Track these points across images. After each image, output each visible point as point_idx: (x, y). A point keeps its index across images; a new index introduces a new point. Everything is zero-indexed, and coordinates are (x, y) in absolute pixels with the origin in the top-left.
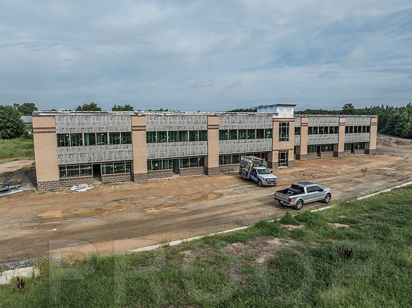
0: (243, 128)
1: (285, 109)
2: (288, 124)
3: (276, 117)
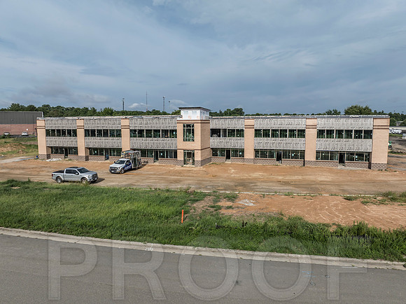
0: (149, 129)
1: (190, 112)
2: (193, 126)
3: (181, 119)
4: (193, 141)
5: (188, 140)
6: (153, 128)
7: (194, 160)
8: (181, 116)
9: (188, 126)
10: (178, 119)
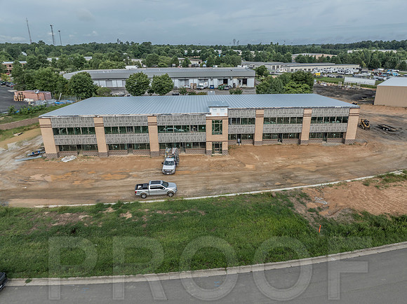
0: (178, 125)
1: (218, 110)
2: (221, 121)
3: (209, 116)
4: (221, 134)
5: (217, 134)
7: (221, 150)
8: (210, 114)
9: (217, 121)
10: (207, 115)
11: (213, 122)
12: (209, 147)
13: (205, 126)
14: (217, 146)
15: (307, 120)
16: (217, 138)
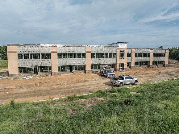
2: (124, 51)
4: (124, 58)
5: (122, 58)
6: (104, 53)
7: (124, 68)
8: (119, 47)
9: (122, 51)
10: (117, 48)
11: (120, 52)
12: (118, 67)
13: (116, 54)
14: (122, 66)
15: (151, 55)
16: (122, 61)
